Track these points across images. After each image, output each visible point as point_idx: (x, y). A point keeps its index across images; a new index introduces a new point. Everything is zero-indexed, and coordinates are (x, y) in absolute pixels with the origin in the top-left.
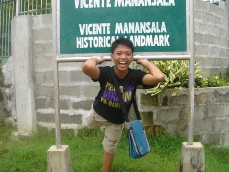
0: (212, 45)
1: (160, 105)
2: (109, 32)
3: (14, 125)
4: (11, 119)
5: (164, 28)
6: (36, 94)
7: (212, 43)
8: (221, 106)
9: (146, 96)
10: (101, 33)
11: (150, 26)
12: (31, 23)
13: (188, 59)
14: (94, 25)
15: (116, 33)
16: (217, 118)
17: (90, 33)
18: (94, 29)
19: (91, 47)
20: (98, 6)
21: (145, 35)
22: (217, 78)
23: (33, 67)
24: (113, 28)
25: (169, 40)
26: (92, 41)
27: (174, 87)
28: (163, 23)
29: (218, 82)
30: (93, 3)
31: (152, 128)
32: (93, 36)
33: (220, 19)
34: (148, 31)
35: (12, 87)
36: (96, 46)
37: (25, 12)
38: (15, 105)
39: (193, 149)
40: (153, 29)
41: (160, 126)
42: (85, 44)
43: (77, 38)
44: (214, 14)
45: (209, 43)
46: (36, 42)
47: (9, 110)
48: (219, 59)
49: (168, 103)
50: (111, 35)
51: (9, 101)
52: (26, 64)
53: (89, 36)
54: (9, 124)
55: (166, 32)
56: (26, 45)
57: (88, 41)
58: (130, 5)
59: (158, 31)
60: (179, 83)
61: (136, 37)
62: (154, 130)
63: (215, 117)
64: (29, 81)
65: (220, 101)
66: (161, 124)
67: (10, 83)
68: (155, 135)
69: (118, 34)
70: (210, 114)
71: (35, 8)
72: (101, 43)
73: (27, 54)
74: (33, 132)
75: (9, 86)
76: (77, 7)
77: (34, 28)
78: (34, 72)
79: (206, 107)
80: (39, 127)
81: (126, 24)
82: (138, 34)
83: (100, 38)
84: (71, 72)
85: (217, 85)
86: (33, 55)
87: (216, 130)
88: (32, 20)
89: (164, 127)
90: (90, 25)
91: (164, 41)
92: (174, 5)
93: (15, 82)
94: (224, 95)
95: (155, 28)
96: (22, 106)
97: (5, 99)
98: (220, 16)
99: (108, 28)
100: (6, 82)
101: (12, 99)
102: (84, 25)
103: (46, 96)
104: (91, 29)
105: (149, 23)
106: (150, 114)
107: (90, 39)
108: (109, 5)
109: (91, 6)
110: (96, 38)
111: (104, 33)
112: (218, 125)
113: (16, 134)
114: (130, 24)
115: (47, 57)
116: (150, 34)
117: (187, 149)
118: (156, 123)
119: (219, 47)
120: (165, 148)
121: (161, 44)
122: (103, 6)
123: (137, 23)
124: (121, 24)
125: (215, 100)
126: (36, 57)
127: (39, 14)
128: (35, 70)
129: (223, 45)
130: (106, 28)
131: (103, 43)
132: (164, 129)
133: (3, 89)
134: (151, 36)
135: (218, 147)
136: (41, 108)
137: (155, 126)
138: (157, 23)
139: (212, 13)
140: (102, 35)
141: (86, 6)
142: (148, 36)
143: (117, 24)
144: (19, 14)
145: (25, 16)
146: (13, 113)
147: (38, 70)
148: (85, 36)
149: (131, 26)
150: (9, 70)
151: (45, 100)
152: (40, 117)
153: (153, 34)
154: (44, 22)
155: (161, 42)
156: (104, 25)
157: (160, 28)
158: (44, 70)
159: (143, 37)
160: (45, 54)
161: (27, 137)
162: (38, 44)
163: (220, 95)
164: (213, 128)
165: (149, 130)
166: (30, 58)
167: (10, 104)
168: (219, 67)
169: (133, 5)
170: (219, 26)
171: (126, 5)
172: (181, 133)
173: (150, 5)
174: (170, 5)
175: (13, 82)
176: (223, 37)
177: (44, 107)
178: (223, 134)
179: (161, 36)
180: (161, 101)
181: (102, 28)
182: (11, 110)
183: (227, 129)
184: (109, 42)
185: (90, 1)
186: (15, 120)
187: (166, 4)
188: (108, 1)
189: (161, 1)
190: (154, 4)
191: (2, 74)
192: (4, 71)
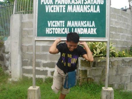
0: (122, 34)
1: (91, 66)
2: (64, 26)
3: (9, 75)
4: (8, 71)
5: (93, 25)
6: (22, 58)
7: (122, 33)
8: (126, 68)
9: (83, 61)
10: (59, 26)
11: (86, 23)
12: (21, 18)
13: (106, 42)
14: (56, 22)
15: (67, 26)
16: (123, 75)
17: (54, 26)
18: (56, 24)
19: (54, 33)
20: (58, 12)
21: (83, 28)
22: (124, 52)
23: (22, 43)
24: (66, 24)
25: (96, 31)
26: (55, 30)
27: (99, 57)
28: (93, 22)
29: (125, 55)
30: (55, 10)
31: (86, 79)
32: (55, 27)
34: (85, 26)
35: (9, 53)
36: (56, 33)
37: (18, 12)
38: (11, 64)
39: (107, 91)
40: (88, 25)
41: (91, 78)
42: (50, 31)
43: (47, 28)
44: (124, 16)
45: (120, 33)
46: (24, 29)
47: (7, 66)
48: (126, 42)
49: (96, 65)
50: (65, 27)
51: (7, 61)
52: (18, 41)
53: (53, 27)
54: (7, 74)
55: (94, 26)
56: (18, 30)
57: (52, 30)
58: (75, 12)
59: (91, 26)
60: (102, 55)
61: (78, 29)
62: (88, 80)
63: (122, 74)
64: (19, 50)
65: (125, 65)
66: (91, 77)
67: (8, 51)
68: (88, 83)
69: (68, 27)
70: (119, 73)
71: (24, 10)
72: (59, 31)
73: (18, 35)
74: (20, 79)
75: (8, 53)
76: (47, 11)
77: (23, 21)
78: (22, 46)
79: (117, 68)
80: (23, 77)
81: (73, 21)
82: (79, 27)
83: (59, 29)
84: (42, 46)
85: (124, 56)
87: (123, 82)
88: (22, 17)
89: (93, 78)
90: (54, 22)
91: (93, 31)
92: (99, 12)
94: (128, 62)
95: (88, 24)
96: (15, 64)
97: (5, 60)
98: (127, 18)
99: (63, 24)
100: (6, 50)
101: (9, 60)
102: (50, 21)
103: (28, 59)
104: (54, 24)
105: (85, 22)
106: (85, 71)
107: (54, 29)
108: (64, 11)
109: (55, 11)
110: (56, 29)
111: (61, 26)
112: (124, 79)
113: (10, 80)
114: (75, 21)
115: (29, 37)
116: (86, 27)
117: (104, 91)
118: (88, 77)
119: (127, 35)
120: (94, 90)
121: (92, 33)
122: (61, 11)
123: (79, 21)
124: (70, 21)
125: (123, 64)
126: (23, 37)
127: (26, 13)
128: (23, 45)
130: (62, 23)
131: (60, 32)
132: (93, 80)
133: (4, 54)
134: (86, 29)
135: (124, 91)
136: (25, 66)
137: (88, 78)
138: (90, 22)
139: (122, 16)
140: (60, 27)
141: (52, 11)
142: (85, 29)
143: (68, 21)
144: (15, 13)
145: (18, 14)
146: (9, 68)
147: (24, 44)
148: (50, 27)
149: (76, 23)
150: (8, 44)
151: (27, 61)
152: (24, 71)
153: (88, 28)
154: (29, 18)
155: (92, 32)
156: (61, 22)
157: (91, 24)
158: (27, 45)
159: (82, 29)
160: (28, 36)
161: (17, 82)
162: (25, 31)
163: (125, 62)
164: (121, 80)
165: (85, 80)
166: (20, 38)
167: (7, 63)
168: (126, 46)
169: (77, 12)
170: (126, 23)
171: (73, 12)
173: (86, 12)
174: (97, 12)
175: (10, 51)
177: (27, 65)
178: (127, 84)
179: (92, 29)
180: (92, 64)
181: (60, 23)
182: (8, 66)
183: (129, 81)
184: (64, 31)
185: (54, 9)
186: (10, 72)
187: (95, 11)
188: (64, 9)
189: (92, 10)
190: (88, 11)
191: (4, 46)
192: (5, 44)
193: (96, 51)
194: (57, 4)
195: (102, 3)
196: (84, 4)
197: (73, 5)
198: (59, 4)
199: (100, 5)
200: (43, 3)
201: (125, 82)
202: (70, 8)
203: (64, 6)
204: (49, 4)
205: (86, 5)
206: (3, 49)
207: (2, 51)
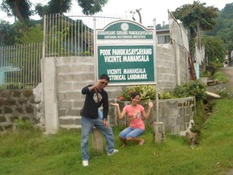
2: (121, 73)
3: (41, 129)
4: (40, 125)
5: (145, 71)
6: (59, 107)
7: (165, 73)
8: (172, 110)
12: (56, 62)
13: (155, 85)
14: (114, 70)
15: (124, 73)
17: (112, 74)
20: (116, 61)
22: (168, 94)
23: (57, 89)
24: (122, 71)
25: (147, 76)
27: (145, 99)
28: (144, 69)
29: (169, 96)
32: (114, 75)
33: (169, 56)
34: (138, 73)
35: (41, 103)
36: (115, 79)
37: (50, 54)
38: (44, 115)
44: (165, 54)
45: (163, 73)
46: (59, 74)
47: (38, 119)
48: (170, 82)
50: (121, 75)
51: (38, 113)
52: (53, 88)
54: (37, 128)
55: (145, 73)
56: (53, 76)
58: (130, 61)
59: (142, 72)
60: (149, 97)
63: (168, 116)
64: (55, 99)
65: (171, 107)
67: (39, 100)
70: (165, 115)
71: (57, 52)
73: (53, 81)
75: (39, 103)
76: (106, 61)
77: (57, 65)
78: (58, 93)
79: (163, 110)
81: (128, 69)
82: (133, 74)
85: (168, 98)
86: (57, 82)
87: (169, 124)
90: (112, 70)
91: (145, 77)
92: (149, 61)
93: (44, 99)
94: (173, 104)
95: (140, 71)
97: (35, 111)
98: (169, 55)
99: (120, 71)
100: (36, 100)
101: (41, 111)
102: (109, 70)
103: (66, 108)
104: (113, 72)
105: (138, 69)
107: (112, 76)
108: (120, 61)
109: (112, 61)
112: (170, 121)
115: (66, 83)
119: (169, 74)
121: (143, 78)
122: (118, 61)
123: (133, 69)
124: (126, 69)
125: (168, 106)
126: (59, 83)
128: (59, 92)
129: (172, 73)
131: (118, 78)
133: (33, 105)
135: (171, 134)
136: (62, 116)
138: (142, 69)
140: (118, 75)
141: (110, 61)
142: (138, 75)
143: (124, 69)
144: (45, 56)
145: (52, 58)
146: (42, 120)
147: (60, 91)
149: (130, 70)
150: (39, 92)
151: (65, 110)
152: (61, 122)
153: (140, 74)
154: (65, 61)
156: (118, 70)
158: (64, 92)
159: (136, 75)
160: (65, 82)
161: (55, 134)
162: (61, 76)
163: (170, 104)
166: (55, 84)
167: (39, 115)
168: (169, 88)
170: (168, 61)
171: (128, 61)
172: (150, 125)
173: (138, 61)
174: (147, 61)
175: (42, 100)
176: (171, 68)
177: (64, 115)
178: (174, 127)
179: (143, 75)
182: (39, 119)
183: (176, 124)
184: (121, 77)
185: (112, 59)
186: (43, 125)
187: (145, 61)
188: (120, 59)
189: (143, 59)
190: (140, 61)
191: (33, 94)
192: (34, 93)
193: (142, 93)
194: (114, 55)
195: (151, 54)
196: (136, 55)
197: (127, 55)
198: (116, 55)
199: (149, 55)
200: (102, 54)
201: (172, 124)
202: (125, 59)
203: (120, 57)
204: (108, 55)
205: (137, 55)
206: (31, 98)
207: (30, 101)
